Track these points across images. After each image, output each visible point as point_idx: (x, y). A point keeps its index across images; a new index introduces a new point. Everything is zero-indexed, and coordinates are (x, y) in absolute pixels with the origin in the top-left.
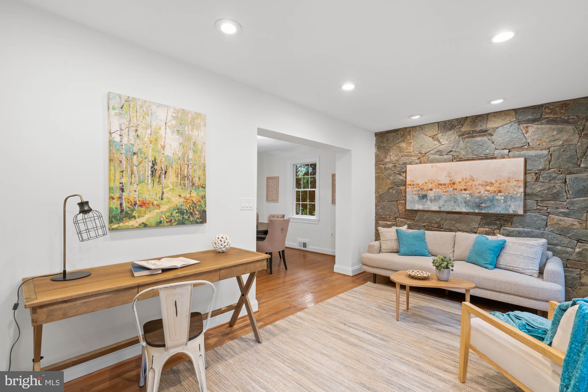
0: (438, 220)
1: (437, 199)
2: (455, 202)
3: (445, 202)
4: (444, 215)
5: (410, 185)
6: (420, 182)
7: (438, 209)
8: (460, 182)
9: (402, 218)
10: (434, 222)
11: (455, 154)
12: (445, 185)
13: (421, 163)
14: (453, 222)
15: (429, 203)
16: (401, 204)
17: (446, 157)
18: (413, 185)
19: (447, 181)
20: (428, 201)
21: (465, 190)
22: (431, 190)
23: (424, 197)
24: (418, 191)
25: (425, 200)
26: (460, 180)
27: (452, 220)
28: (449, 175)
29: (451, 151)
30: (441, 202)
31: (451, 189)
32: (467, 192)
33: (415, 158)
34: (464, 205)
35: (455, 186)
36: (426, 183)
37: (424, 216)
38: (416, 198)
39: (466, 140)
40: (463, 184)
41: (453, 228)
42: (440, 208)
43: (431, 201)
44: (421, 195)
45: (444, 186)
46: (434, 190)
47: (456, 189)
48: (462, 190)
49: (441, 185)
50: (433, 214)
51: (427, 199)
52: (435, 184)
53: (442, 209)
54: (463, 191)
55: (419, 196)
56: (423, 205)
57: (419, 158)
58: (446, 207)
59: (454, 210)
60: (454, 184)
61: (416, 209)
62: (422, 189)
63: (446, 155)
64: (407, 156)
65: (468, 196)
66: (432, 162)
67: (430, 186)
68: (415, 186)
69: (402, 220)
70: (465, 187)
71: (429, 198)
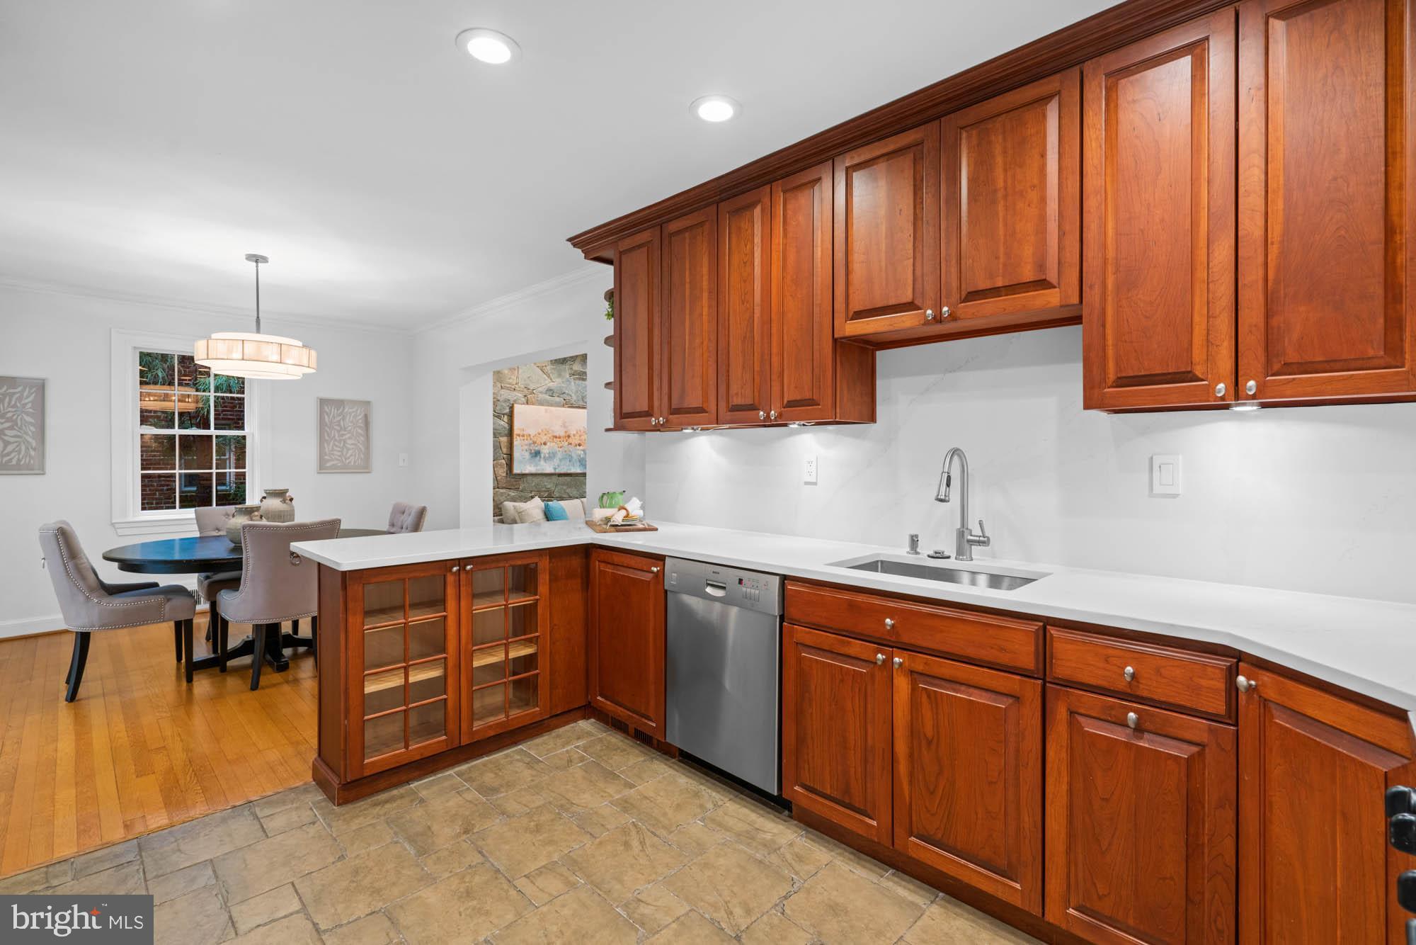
0: (549, 486)
1: (552, 456)
2: (570, 461)
3: (561, 460)
4: (555, 479)
5: (519, 435)
6: (532, 432)
7: (553, 471)
8: (574, 435)
9: (502, 488)
10: (544, 489)
11: (567, 398)
12: (560, 438)
13: (527, 403)
14: (565, 488)
15: (542, 462)
16: (500, 465)
17: (557, 399)
18: (523, 436)
19: (562, 434)
20: (542, 459)
21: (580, 445)
22: (545, 444)
23: (537, 454)
24: (530, 444)
25: (538, 458)
26: (575, 432)
27: (563, 485)
28: (564, 425)
29: (564, 393)
30: (556, 461)
31: (566, 443)
32: (581, 448)
33: (520, 395)
34: (578, 464)
35: (570, 440)
36: (539, 434)
37: (533, 481)
38: (527, 455)
39: (577, 382)
40: (577, 437)
41: (564, 496)
42: (555, 469)
43: (546, 459)
44: (533, 451)
45: (558, 440)
46: (548, 444)
47: (571, 444)
48: (576, 446)
49: (556, 437)
50: (545, 479)
51: (540, 457)
52: (550, 435)
53: (557, 471)
54: (578, 447)
55: (531, 453)
56: (536, 465)
57: (525, 396)
58: (562, 467)
59: (569, 472)
60: (569, 436)
61: (527, 472)
62: (534, 443)
63: (558, 396)
64: (508, 389)
65: (582, 452)
66: (541, 403)
67: (544, 439)
68: (525, 438)
69: (501, 491)
70: (579, 442)
71: (542, 455)
